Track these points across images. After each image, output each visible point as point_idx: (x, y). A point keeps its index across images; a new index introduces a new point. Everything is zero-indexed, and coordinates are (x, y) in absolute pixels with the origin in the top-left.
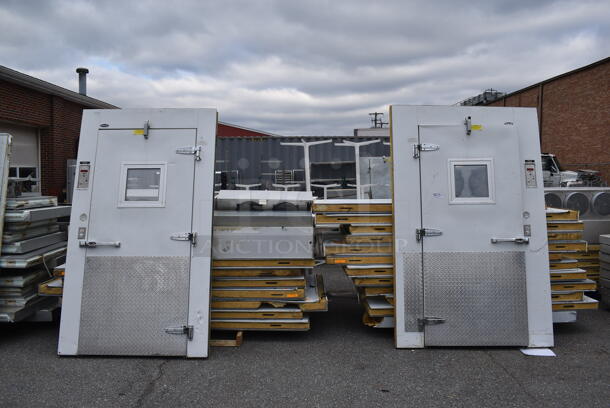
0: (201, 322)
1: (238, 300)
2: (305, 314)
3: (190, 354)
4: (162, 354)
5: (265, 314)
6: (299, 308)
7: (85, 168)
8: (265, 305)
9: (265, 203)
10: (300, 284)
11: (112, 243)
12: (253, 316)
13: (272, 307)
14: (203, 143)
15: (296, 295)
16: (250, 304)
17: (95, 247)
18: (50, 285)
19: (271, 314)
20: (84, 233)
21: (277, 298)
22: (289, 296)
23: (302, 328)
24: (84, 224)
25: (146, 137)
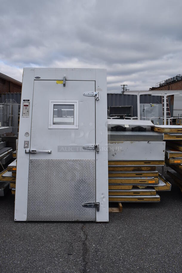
0: (104, 200)
1: (120, 185)
2: (158, 193)
3: (98, 220)
4: (81, 220)
5: (135, 193)
6: (154, 189)
7: (26, 104)
8: (135, 187)
9: (128, 127)
10: (155, 175)
11: (47, 151)
12: (128, 194)
13: (138, 188)
14: (99, 90)
15: (154, 182)
16: (127, 187)
17: (35, 153)
18: (4, 175)
19: (138, 193)
20: (28, 144)
21: (142, 183)
22: (150, 182)
23: (156, 200)
24: (28, 139)
25: (64, 85)
